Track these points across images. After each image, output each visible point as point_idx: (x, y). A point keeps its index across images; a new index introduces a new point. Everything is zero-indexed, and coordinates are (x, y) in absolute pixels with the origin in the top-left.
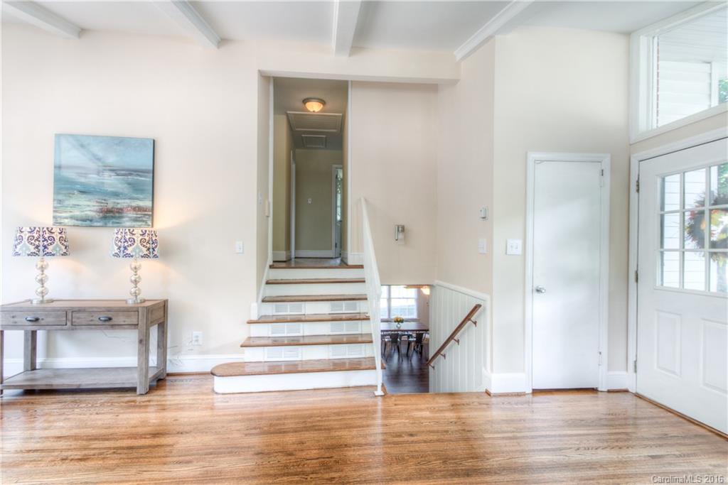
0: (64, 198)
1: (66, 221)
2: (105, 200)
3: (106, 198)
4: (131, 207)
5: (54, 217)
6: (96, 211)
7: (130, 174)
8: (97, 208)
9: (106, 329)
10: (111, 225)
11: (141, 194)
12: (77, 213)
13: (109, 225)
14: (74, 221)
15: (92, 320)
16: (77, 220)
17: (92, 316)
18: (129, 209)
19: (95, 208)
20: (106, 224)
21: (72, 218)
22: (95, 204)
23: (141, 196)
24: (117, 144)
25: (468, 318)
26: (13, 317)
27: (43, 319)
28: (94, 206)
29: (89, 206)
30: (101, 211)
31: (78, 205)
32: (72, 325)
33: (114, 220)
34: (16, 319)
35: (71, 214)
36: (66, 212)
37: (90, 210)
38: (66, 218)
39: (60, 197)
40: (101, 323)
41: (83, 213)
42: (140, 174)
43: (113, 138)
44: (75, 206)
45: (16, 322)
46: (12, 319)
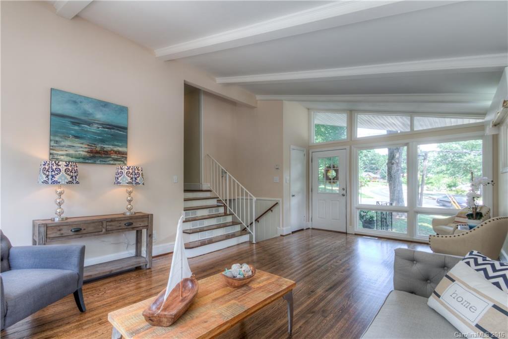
0: (60, 139)
1: (62, 157)
2: (94, 144)
3: (95, 143)
4: (114, 151)
5: (51, 154)
6: (88, 152)
7: (113, 129)
8: (89, 149)
9: (129, 230)
10: (99, 163)
11: (121, 143)
12: (71, 152)
13: (97, 162)
14: (69, 158)
15: (120, 226)
16: (72, 157)
17: (120, 223)
18: (112, 152)
19: (87, 150)
20: (95, 162)
21: (67, 155)
22: (86, 146)
23: (120, 144)
24: (102, 106)
25: (270, 209)
26: (60, 230)
27: (84, 229)
28: (86, 148)
29: (82, 147)
30: (91, 152)
31: (73, 146)
32: (106, 231)
33: (101, 159)
34: (62, 232)
35: (67, 152)
36: (62, 150)
37: (83, 151)
38: (62, 155)
39: (57, 139)
40: (126, 227)
41: (76, 152)
42: (120, 129)
43: (100, 101)
44: (70, 146)
45: (62, 234)
46: (59, 233)
